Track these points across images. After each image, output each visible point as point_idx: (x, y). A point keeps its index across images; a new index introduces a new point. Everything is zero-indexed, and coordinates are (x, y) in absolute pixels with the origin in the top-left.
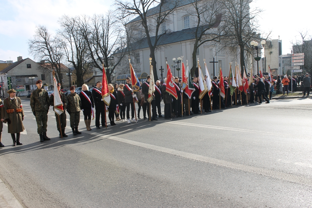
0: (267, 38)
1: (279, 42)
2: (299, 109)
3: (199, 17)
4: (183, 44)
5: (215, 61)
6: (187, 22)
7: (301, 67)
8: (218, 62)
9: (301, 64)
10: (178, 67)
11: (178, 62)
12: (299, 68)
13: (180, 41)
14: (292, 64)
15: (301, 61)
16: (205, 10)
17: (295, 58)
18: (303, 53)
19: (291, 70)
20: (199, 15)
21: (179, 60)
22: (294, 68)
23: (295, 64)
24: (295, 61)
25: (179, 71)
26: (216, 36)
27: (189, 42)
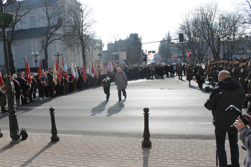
0: (92, 38)
1: (100, 41)
2: (134, 85)
3: (49, 21)
4: (32, 40)
5: (59, 55)
6: (33, 22)
7: (125, 61)
8: (60, 55)
9: (125, 59)
10: (36, 60)
11: (36, 56)
12: (123, 61)
13: (29, 38)
14: (119, 58)
15: (125, 57)
16: (53, 16)
17: (121, 55)
18: (126, 52)
19: (119, 62)
20: (49, 19)
21: (37, 54)
22: (121, 61)
23: (121, 59)
24: (121, 57)
25: (37, 62)
26: (62, 36)
27: (37, 39)
